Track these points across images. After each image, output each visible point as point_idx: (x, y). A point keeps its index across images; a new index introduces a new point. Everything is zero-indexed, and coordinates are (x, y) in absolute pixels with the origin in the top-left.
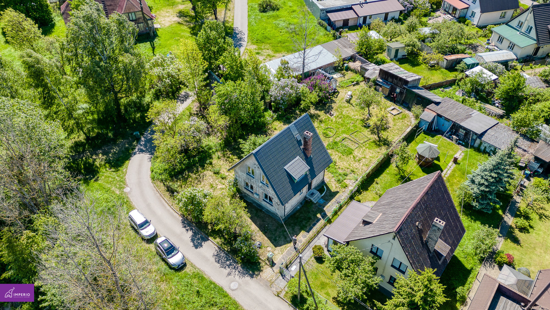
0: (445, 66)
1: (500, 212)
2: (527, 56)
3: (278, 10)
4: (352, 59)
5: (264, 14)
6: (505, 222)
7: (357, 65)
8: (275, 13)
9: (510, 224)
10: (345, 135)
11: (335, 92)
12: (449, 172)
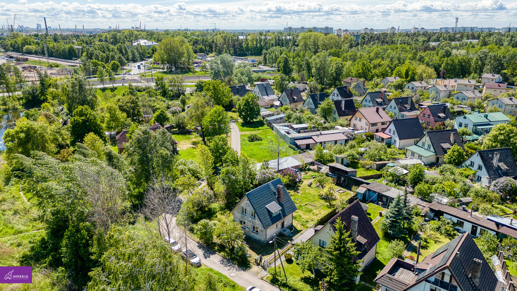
0: (375, 168)
1: (409, 239)
2: (432, 163)
3: (261, 140)
4: (312, 164)
5: (252, 143)
6: (412, 244)
7: (315, 167)
8: (259, 142)
9: (415, 245)
10: (307, 203)
11: (300, 181)
12: (376, 221)
